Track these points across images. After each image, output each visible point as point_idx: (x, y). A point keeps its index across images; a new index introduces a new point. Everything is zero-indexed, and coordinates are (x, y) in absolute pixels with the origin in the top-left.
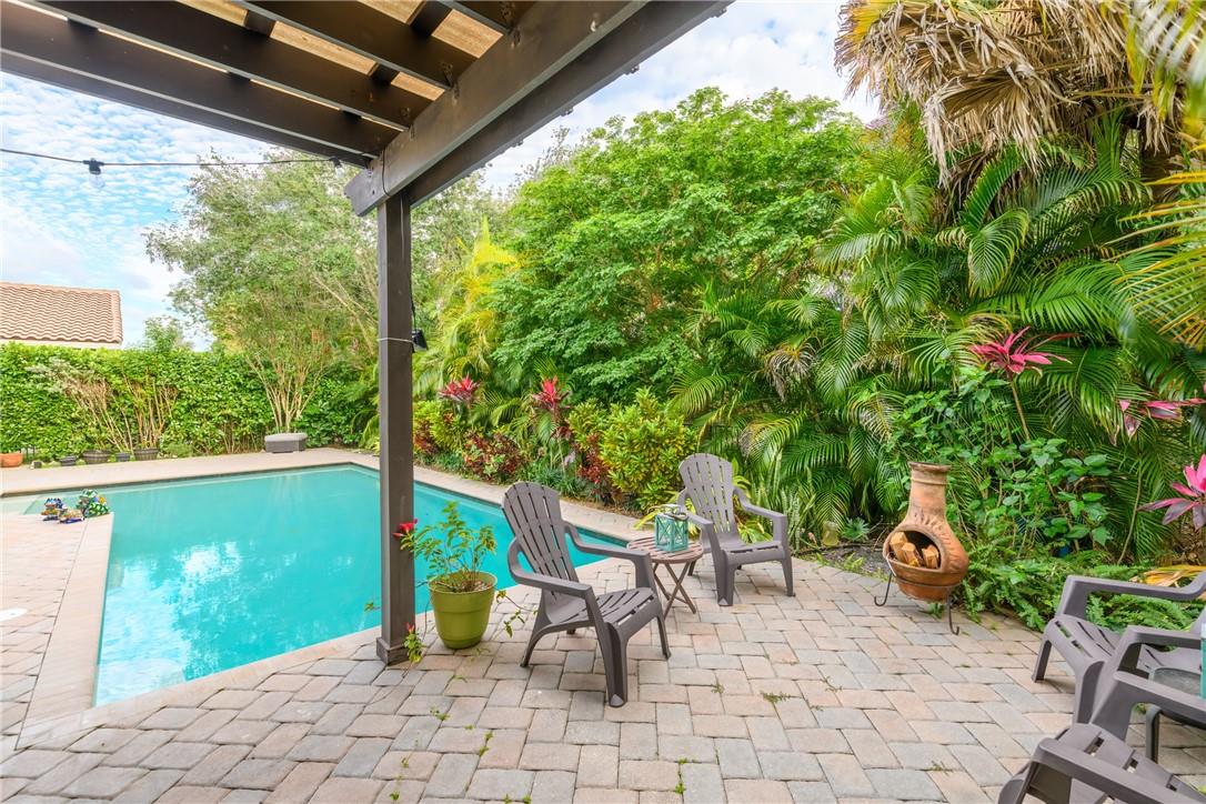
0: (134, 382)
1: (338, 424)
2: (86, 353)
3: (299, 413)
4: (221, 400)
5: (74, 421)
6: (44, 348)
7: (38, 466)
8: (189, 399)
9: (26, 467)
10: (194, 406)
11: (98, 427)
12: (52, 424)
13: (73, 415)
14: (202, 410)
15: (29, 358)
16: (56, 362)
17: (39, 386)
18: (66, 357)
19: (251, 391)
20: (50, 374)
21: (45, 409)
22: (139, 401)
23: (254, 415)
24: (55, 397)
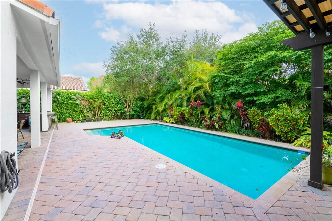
0: (94, 101)
1: (140, 113)
2: (83, 93)
3: (131, 109)
4: (113, 106)
5: (81, 111)
6: (74, 92)
7: (77, 122)
8: (106, 105)
9: (73, 123)
10: (107, 107)
11: (86, 113)
12: (76, 111)
13: (81, 109)
14: (109, 108)
15: (71, 94)
16: (78, 95)
17: (74, 102)
18: (79, 94)
19: (120, 103)
20: (76, 98)
21: (75, 108)
22: (95, 106)
23: (121, 110)
24: (77, 104)
